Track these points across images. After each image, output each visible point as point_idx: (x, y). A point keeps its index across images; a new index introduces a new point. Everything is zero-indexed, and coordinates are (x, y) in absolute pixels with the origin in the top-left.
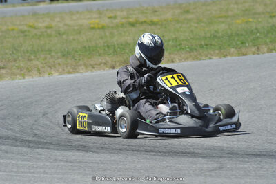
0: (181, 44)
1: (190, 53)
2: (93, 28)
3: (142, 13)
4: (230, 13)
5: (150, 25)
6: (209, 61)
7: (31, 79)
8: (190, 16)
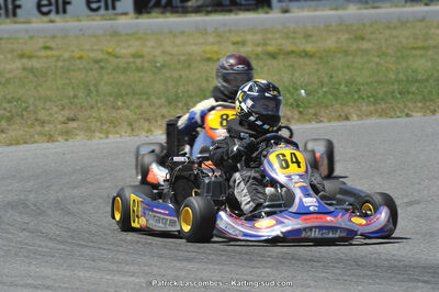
0: (359, 89)
1: (374, 104)
2: (209, 59)
3: (288, 37)
4: (431, 43)
5: (301, 56)
6: (407, 119)
7: (119, 139)
8: (365, 45)
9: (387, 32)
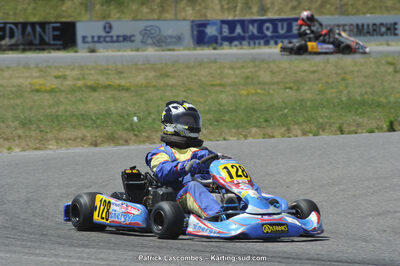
9: (187, 71)
